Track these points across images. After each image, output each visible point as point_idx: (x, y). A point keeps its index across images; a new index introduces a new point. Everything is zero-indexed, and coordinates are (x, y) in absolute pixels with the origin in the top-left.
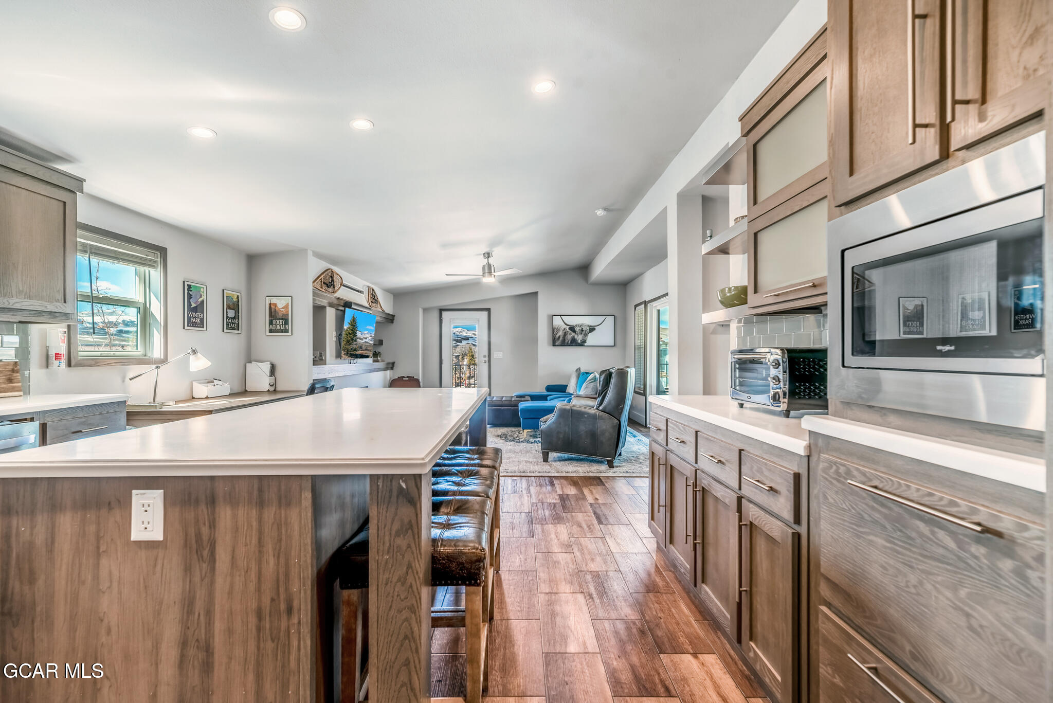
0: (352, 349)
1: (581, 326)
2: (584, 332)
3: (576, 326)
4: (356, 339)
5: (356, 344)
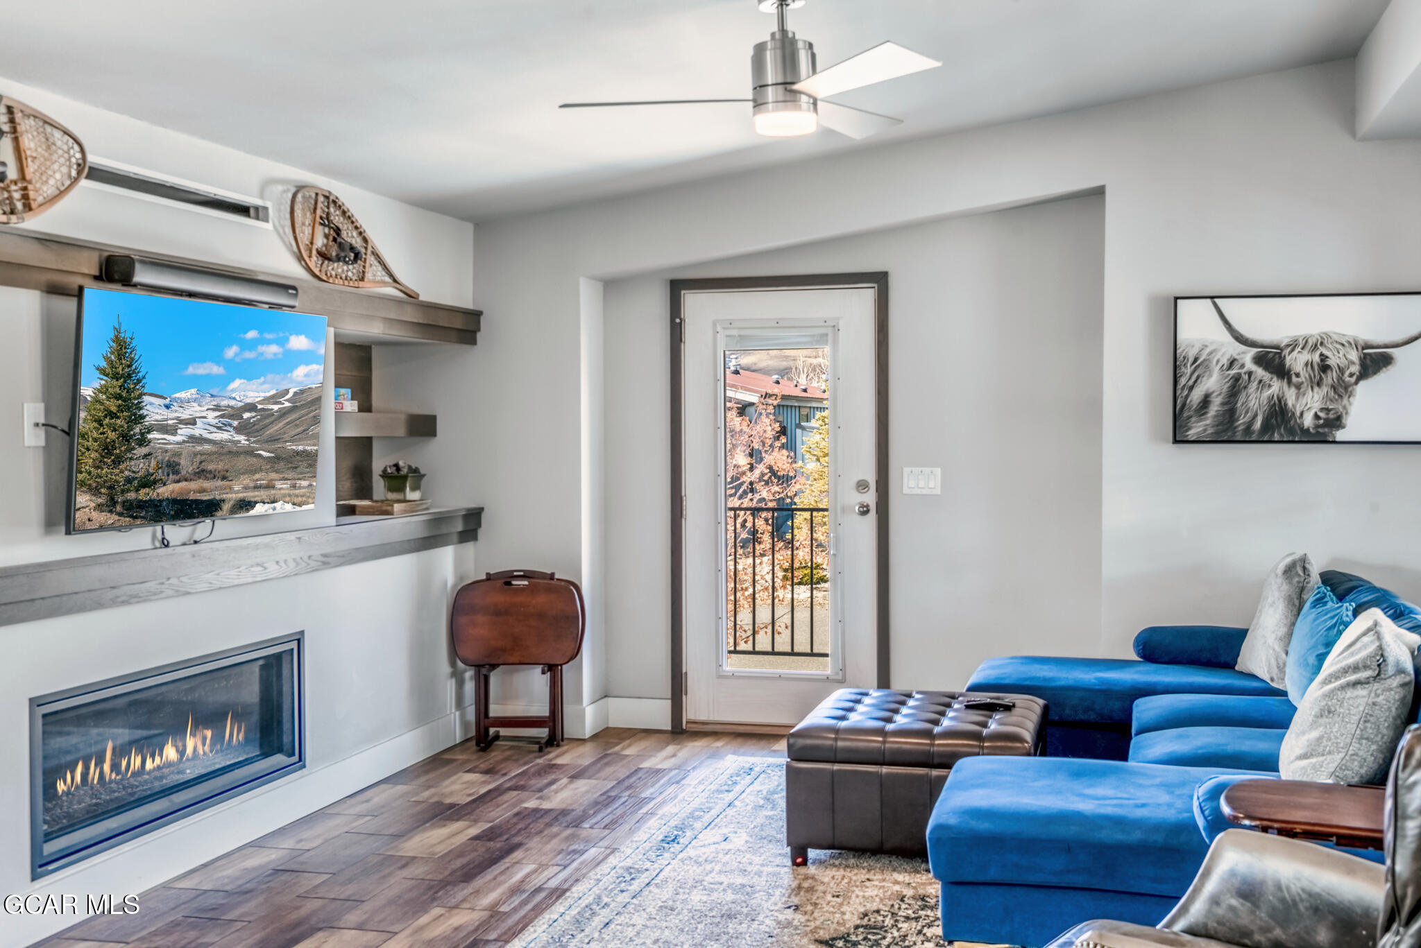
0: (129, 481)
1: (1315, 348)
2: (1330, 378)
3: (1293, 345)
4: (142, 434)
5: (145, 456)
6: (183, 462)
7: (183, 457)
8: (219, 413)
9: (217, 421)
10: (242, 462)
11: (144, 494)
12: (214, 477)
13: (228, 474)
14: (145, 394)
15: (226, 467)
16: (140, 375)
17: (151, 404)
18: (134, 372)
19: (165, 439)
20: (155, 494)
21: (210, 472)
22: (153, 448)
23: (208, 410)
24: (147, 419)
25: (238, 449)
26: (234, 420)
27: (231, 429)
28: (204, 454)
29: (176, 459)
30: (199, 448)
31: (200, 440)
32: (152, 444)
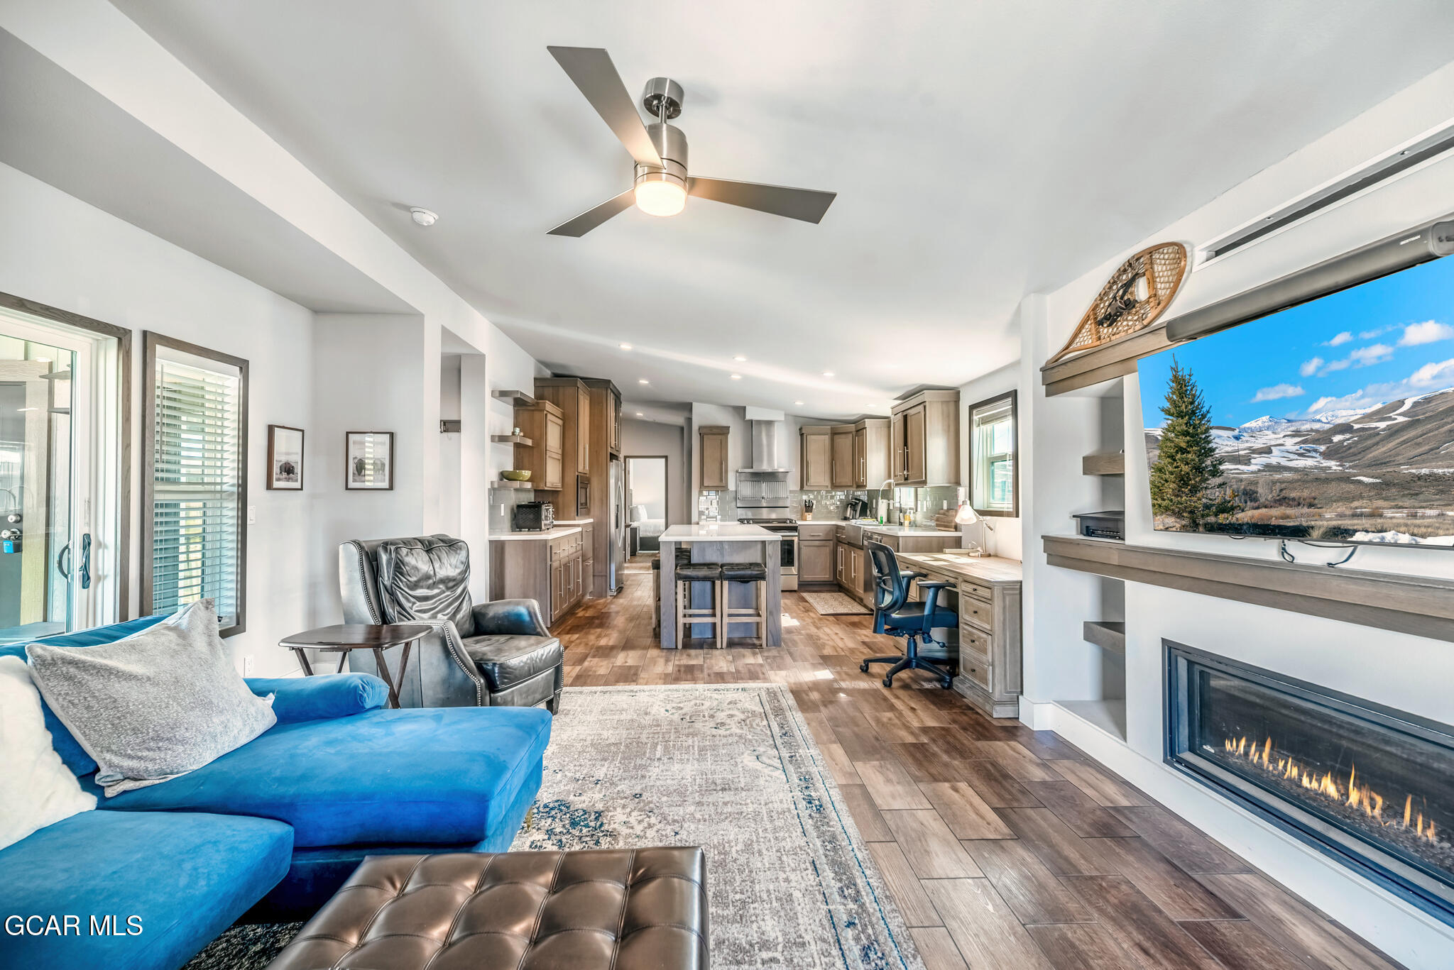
4: (1214, 466)
5: (1220, 486)
6: (1260, 490)
7: (1260, 485)
8: (1299, 439)
9: (1297, 447)
10: (1333, 489)
11: (1222, 518)
12: (1299, 504)
13: (1316, 501)
14: (1211, 428)
15: (1313, 494)
16: (1204, 410)
17: (1219, 437)
18: (1197, 408)
19: (1238, 469)
20: (1234, 519)
21: (1294, 499)
22: (1226, 477)
23: (1284, 436)
24: (1217, 451)
25: (1328, 476)
26: (1320, 444)
27: (1318, 455)
28: (1284, 482)
29: (1253, 488)
30: (1277, 476)
31: (1279, 468)
32: (1225, 474)
